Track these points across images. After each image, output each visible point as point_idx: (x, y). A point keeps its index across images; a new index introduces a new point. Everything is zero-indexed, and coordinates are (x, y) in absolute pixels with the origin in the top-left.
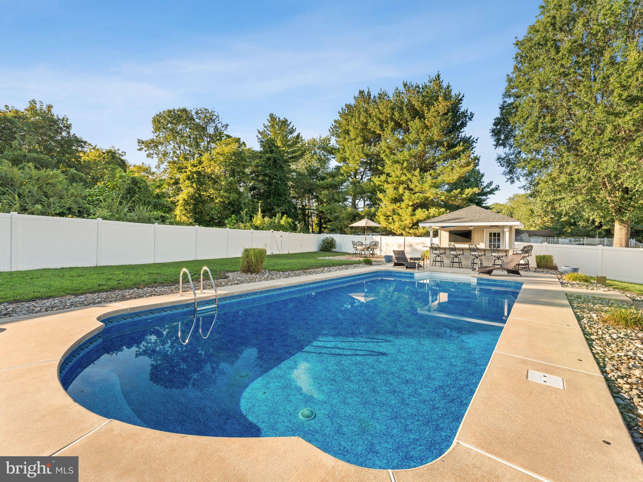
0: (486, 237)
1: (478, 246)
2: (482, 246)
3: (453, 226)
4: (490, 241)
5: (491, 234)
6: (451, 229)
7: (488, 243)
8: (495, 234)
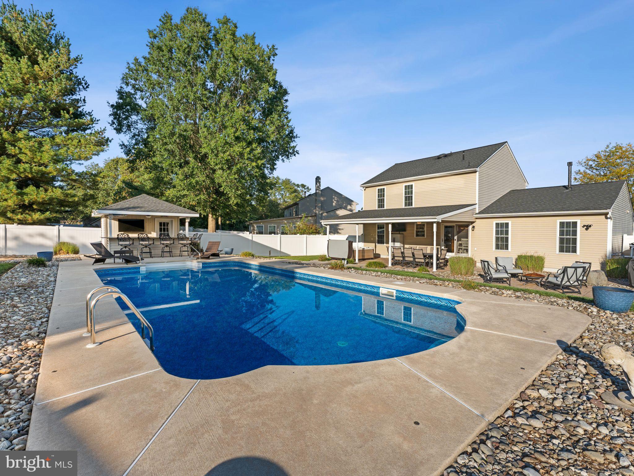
0: (157, 227)
1: (149, 236)
2: (154, 235)
3: (122, 215)
4: (161, 230)
5: (161, 224)
6: (120, 217)
7: (159, 232)
8: (164, 223)
